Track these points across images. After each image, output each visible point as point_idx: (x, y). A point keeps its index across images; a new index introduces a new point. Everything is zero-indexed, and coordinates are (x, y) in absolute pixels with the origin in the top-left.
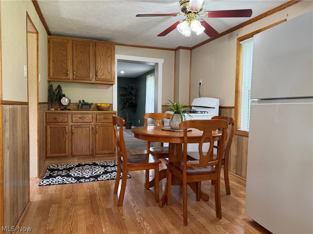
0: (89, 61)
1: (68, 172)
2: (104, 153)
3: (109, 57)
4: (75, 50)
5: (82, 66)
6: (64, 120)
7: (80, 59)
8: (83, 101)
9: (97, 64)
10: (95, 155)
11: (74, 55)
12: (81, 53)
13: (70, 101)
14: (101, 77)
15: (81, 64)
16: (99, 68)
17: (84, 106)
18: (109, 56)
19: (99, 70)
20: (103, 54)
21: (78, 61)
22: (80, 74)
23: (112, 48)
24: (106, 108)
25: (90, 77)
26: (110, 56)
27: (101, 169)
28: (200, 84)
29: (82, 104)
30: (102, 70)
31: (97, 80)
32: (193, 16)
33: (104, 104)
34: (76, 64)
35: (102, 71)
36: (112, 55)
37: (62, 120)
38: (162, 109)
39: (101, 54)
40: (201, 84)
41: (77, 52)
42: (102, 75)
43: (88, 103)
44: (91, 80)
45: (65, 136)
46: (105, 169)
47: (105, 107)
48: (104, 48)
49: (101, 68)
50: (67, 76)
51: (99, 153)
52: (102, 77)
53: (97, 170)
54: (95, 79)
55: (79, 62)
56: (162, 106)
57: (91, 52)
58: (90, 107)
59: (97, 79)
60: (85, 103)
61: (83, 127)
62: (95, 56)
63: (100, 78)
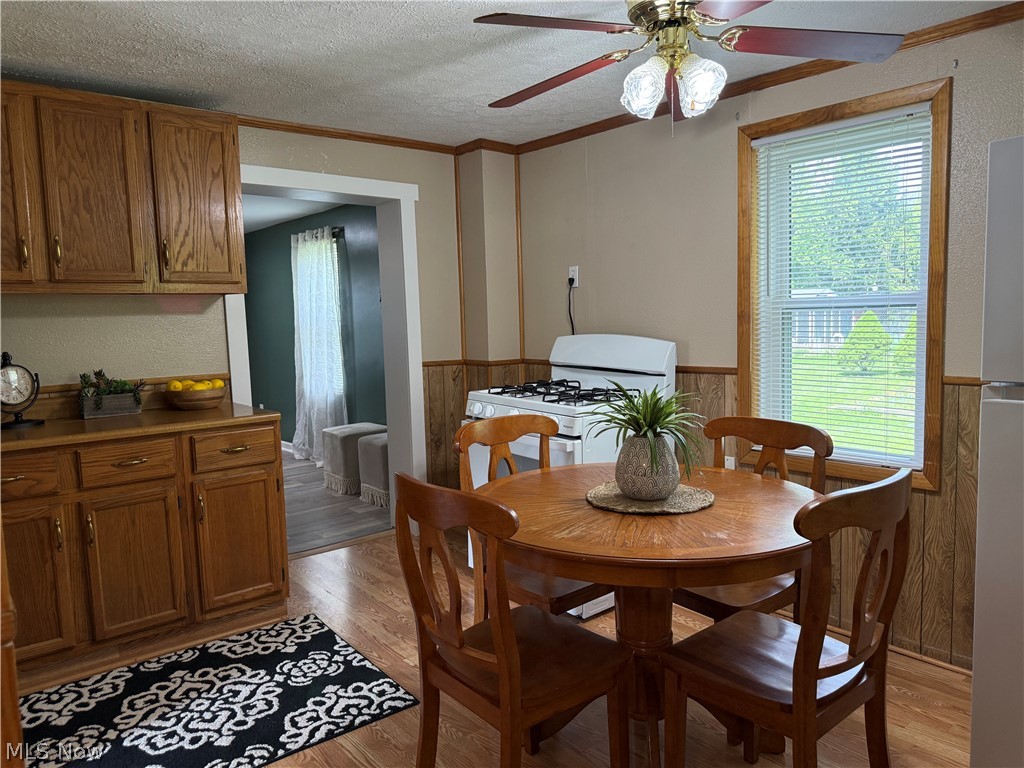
0: (124, 197)
1: (112, 734)
2: (240, 599)
3: (215, 176)
4: (49, 144)
5: (92, 218)
6: (39, 481)
7: (80, 190)
8: (99, 374)
9: (163, 210)
10: (199, 618)
11: (48, 168)
12: (83, 156)
13: (37, 380)
14: (185, 264)
15: (89, 210)
16: (174, 225)
17: (108, 401)
18: (216, 171)
19: (176, 235)
20: (190, 166)
21: (73, 198)
22: (86, 256)
23: (228, 139)
24: (213, 398)
25: (133, 270)
26: (218, 175)
27: (256, 680)
28: (571, 281)
29: (98, 393)
30: (187, 234)
31: (169, 282)
32: (680, 41)
33: (199, 380)
34: (62, 211)
35: (189, 240)
36: (228, 170)
37: (30, 487)
38: (424, 378)
39: (179, 163)
40: (576, 284)
41: (64, 154)
42: (191, 256)
43: (125, 383)
44: (142, 282)
45: (52, 557)
46: (279, 678)
47: (208, 395)
48: (192, 136)
49: (183, 227)
50: (20, 269)
51: (219, 605)
52: (191, 266)
53: (245, 691)
54: (157, 278)
55: (77, 200)
56: (425, 365)
57: (133, 154)
58: (138, 401)
59: (166, 275)
60: (109, 383)
61: (135, 504)
62: (149, 174)
63: (178, 267)
